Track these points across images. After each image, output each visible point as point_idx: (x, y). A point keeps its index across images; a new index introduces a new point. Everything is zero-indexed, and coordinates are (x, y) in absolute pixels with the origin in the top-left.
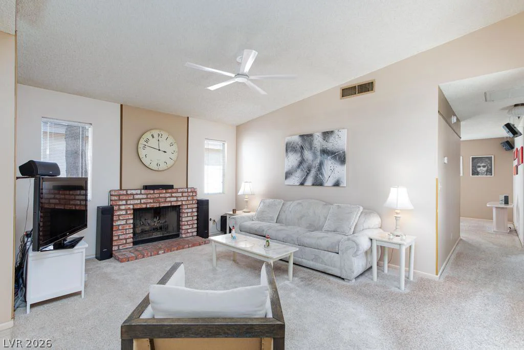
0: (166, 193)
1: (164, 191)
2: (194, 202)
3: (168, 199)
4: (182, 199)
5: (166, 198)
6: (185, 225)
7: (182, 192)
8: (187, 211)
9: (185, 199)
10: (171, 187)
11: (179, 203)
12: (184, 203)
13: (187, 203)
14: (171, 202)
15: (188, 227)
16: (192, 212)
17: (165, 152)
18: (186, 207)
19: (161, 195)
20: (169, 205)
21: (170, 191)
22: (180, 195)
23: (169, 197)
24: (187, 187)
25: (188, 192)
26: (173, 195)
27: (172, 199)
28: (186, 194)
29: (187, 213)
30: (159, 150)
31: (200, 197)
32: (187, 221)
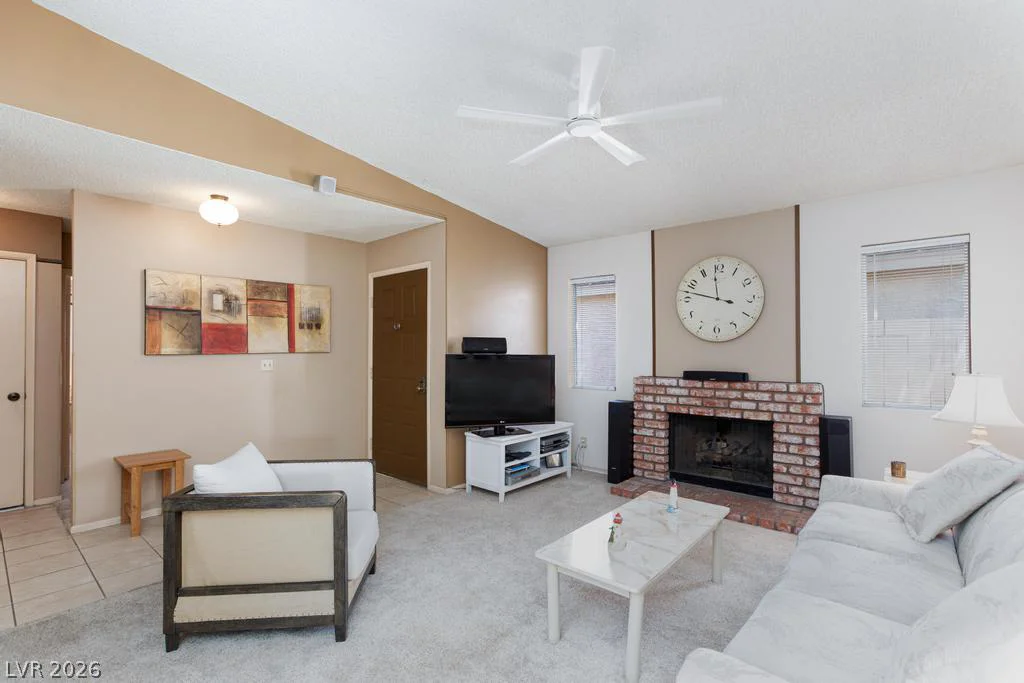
0: (730, 389)
1: (726, 386)
2: (809, 420)
3: (735, 404)
4: (771, 407)
5: (730, 400)
6: (779, 472)
7: (772, 392)
8: (785, 438)
9: (781, 408)
10: (743, 377)
11: (764, 417)
12: (776, 417)
13: (787, 418)
14: (743, 411)
15: (790, 481)
16: (803, 445)
17: (730, 302)
18: (783, 428)
19: (717, 393)
20: (738, 416)
21: (738, 385)
22: (766, 397)
23: (736, 399)
24: (798, 381)
25: (788, 392)
26: (746, 395)
27: (745, 405)
28: (784, 398)
29: (788, 445)
30: (718, 299)
31: (833, 409)
32: (788, 465)
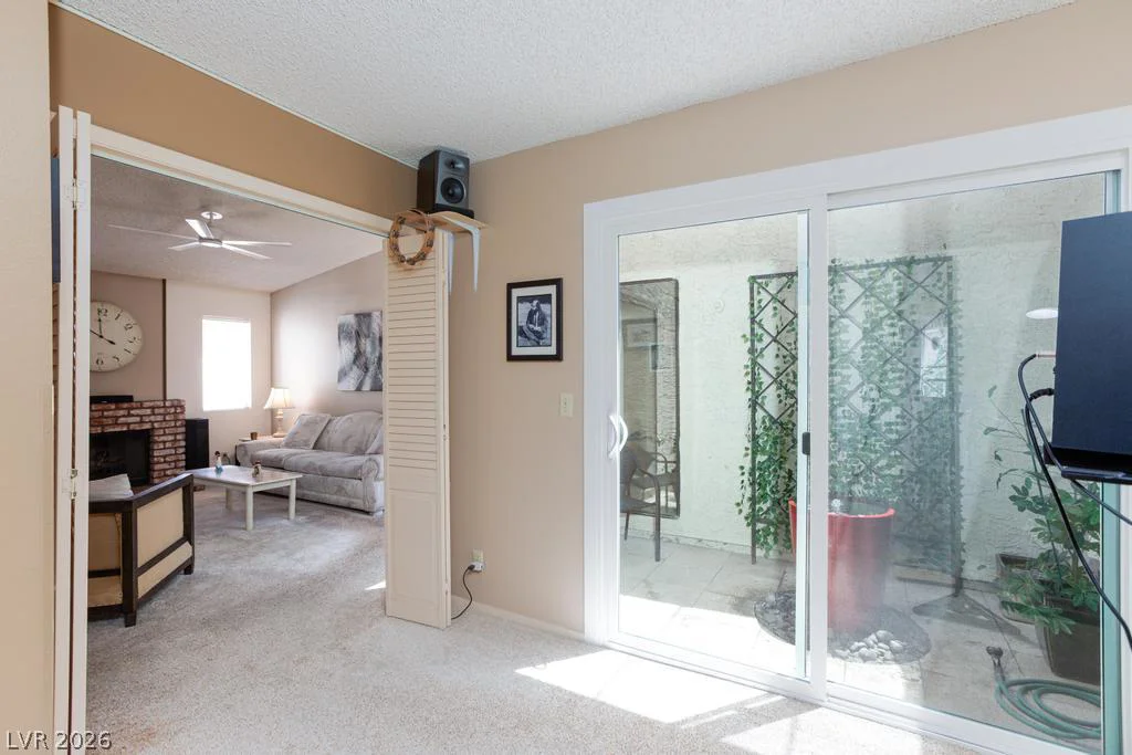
0: (117, 409)
1: (113, 407)
2: (179, 423)
3: (122, 420)
4: (152, 418)
5: (117, 418)
6: (158, 463)
7: (153, 408)
8: (162, 438)
9: (160, 418)
10: (129, 399)
11: (147, 426)
12: (156, 425)
13: (164, 425)
14: (128, 424)
15: (166, 466)
16: (175, 440)
17: (112, 343)
18: (161, 432)
19: (106, 413)
20: (125, 429)
21: (125, 405)
22: (149, 412)
23: (124, 416)
24: (165, 399)
25: (165, 407)
26: (132, 412)
27: (130, 420)
28: (162, 411)
29: (164, 442)
30: (101, 337)
31: (189, 414)
32: (164, 457)
